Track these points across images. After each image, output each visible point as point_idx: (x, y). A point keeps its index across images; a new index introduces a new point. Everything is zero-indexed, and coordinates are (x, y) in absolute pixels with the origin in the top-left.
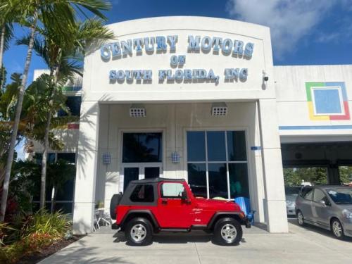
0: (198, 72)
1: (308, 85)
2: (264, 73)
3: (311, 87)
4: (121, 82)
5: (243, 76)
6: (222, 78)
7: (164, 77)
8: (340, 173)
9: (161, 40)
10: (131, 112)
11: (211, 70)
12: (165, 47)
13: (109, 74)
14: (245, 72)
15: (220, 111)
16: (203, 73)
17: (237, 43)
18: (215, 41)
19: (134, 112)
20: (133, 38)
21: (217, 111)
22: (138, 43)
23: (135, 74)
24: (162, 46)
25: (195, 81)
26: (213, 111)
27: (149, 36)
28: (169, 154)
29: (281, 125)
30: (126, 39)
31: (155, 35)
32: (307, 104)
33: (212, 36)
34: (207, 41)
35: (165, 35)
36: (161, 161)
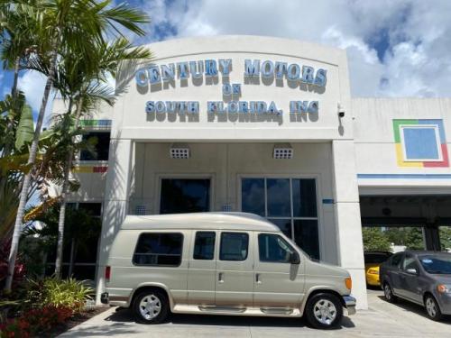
0: (256, 104)
3: (400, 126)
4: (161, 118)
5: (312, 112)
6: (287, 112)
7: (214, 112)
8: (441, 234)
9: (211, 64)
10: (171, 153)
11: (272, 103)
12: (216, 73)
13: (145, 106)
14: (315, 105)
15: (283, 153)
16: (262, 105)
17: (306, 69)
18: (278, 67)
19: (175, 153)
20: (175, 62)
21: (279, 153)
24: (212, 72)
25: (253, 116)
26: (275, 153)
27: (196, 59)
28: (218, 207)
29: (360, 173)
30: (167, 63)
32: (394, 145)
33: (274, 60)
34: (268, 67)
35: (216, 58)
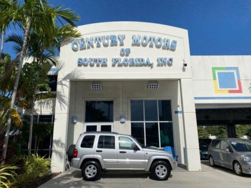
1: (214, 69)
2: (184, 61)
3: (216, 71)
4: (85, 65)
5: (170, 63)
6: (155, 64)
7: (115, 62)
9: (114, 37)
10: (92, 87)
11: (148, 59)
12: (116, 42)
13: (77, 61)
14: (171, 60)
15: (154, 86)
16: (142, 60)
18: (151, 39)
19: (94, 87)
20: (94, 36)
21: (151, 86)
22: (98, 39)
23: (96, 61)
24: (114, 42)
25: (137, 66)
26: (149, 86)
28: (118, 116)
29: (196, 97)
30: (89, 37)
31: (109, 34)
32: (213, 82)
33: (148, 36)
34: (145, 38)
36: (112, 121)
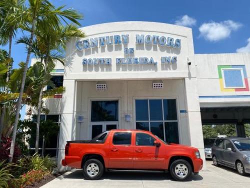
0: (143, 59)
1: (220, 67)
2: (188, 60)
3: (222, 69)
6: (159, 63)
8: (245, 128)
9: (118, 37)
10: (97, 87)
11: (152, 58)
12: (120, 42)
13: (82, 61)
14: (175, 59)
15: (158, 86)
16: (146, 60)
17: (170, 39)
18: (154, 38)
19: (99, 87)
20: (98, 37)
22: (102, 40)
23: (100, 61)
24: (118, 42)
25: (141, 65)
26: (154, 86)
27: (109, 35)
28: (123, 116)
29: (200, 95)
30: (93, 37)
31: (113, 35)
32: (219, 80)
33: (152, 35)
34: (149, 38)
35: (120, 34)
36: (117, 120)
